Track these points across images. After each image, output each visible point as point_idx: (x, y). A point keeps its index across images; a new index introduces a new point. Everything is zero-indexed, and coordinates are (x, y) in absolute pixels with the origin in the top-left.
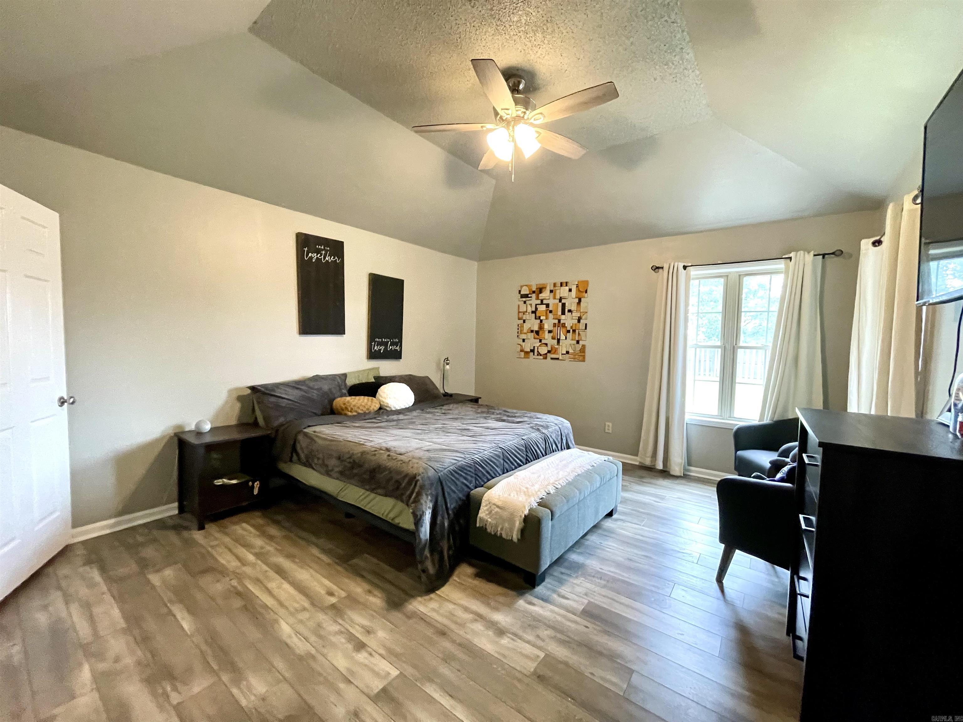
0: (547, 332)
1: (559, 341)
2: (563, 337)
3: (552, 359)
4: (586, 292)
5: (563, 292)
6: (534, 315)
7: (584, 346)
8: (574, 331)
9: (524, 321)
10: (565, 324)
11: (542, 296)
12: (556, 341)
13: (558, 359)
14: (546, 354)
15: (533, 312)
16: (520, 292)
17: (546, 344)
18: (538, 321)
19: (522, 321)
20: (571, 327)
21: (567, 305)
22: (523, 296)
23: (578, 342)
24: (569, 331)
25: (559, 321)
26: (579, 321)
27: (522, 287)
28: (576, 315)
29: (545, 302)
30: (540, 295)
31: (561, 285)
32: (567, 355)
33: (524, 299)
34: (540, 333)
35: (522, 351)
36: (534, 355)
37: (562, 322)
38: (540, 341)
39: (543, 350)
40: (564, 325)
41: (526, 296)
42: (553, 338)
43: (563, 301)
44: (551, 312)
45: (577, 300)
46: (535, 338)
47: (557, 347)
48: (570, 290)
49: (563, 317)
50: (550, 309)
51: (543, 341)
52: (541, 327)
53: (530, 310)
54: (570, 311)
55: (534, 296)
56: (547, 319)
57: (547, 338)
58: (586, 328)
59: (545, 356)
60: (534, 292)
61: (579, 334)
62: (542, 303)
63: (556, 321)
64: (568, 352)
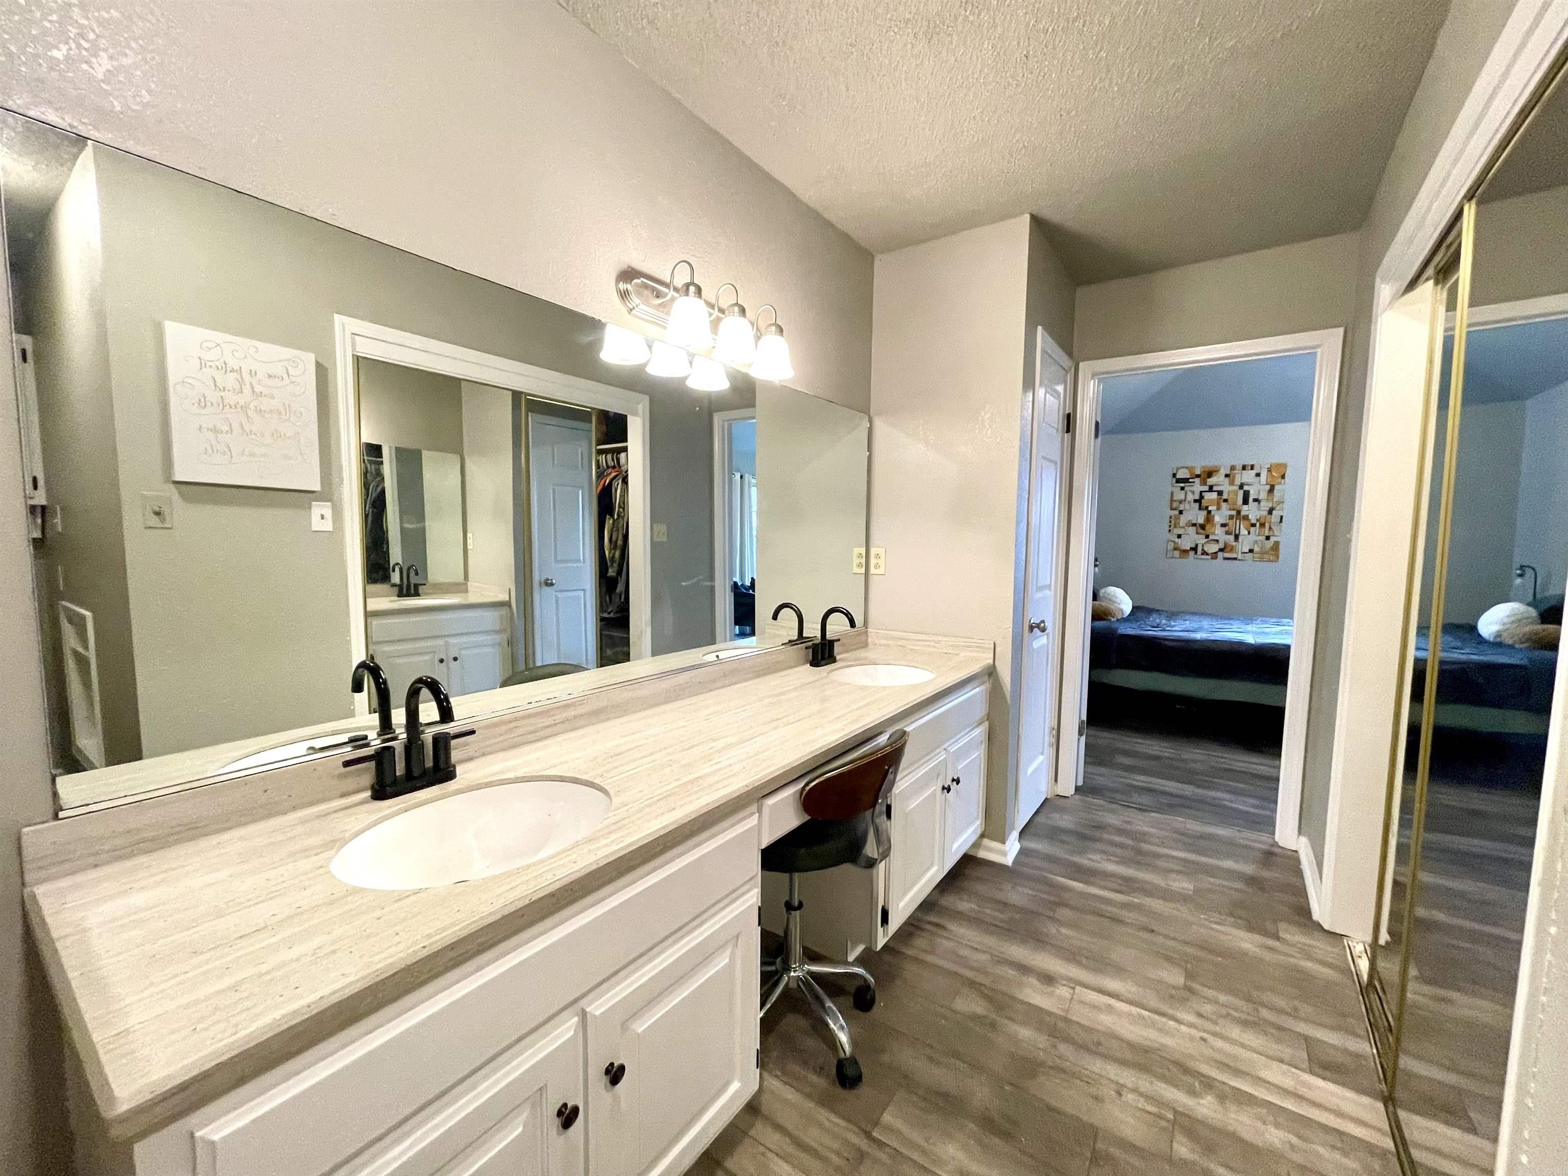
0: (1218, 526)
1: (1237, 537)
2: (1244, 532)
3: (1225, 559)
4: (1283, 477)
5: (1248, 476)
6: (1197, 505)
7: (1277, 544)
8: (1262, 525)
9: (1181, 512)
10: (1247, 516)
11: (1210, 481)
12: (1232, 538)
13: (1235, 559)
14: (1216, 553)
15: (1195, 501)
16: (1174, 475)
17: (1217, 541)
18: (1205, 512)
19: (1177, 512)
20: (1258, 520)
21: (1251, 492)
22: (1178, 481)
23: (1268, 538)
24: (1253, 525)
25: (1239, 512)
26: (1270, 512)
27: (1178, 469)
28: (1265, 506)
29: (1215, 488)
30: (1209, 480)
31: (1244, 468)
32: (1251, 554)
33: (1182, 485)
34: (1208, 527)
35: (1175, 549)
36: (1196, 553)
37: (1243, 513)
38: (1207, 537)
39: (1212, 548)
40: (1246, 518)
41: (1185, 481)
42: (1228, 533)
43: (1246, 488)
44: (1226, 501)
45: (1268, 487)
46: (1197, 533)
47: (1234, 544)
48: (1258, 475)
49: (1245, 507)
50: (1225, 496)
51: (1211, 537)
52: (1209, 518)
53: (1190, 497)
54: (1255, 500)
55: (1197, 480)
56: (1218, 509)
57: (1219, 533)
58: (1281, 521)
59: (1214, 556)
60: (1198, 476)
61: (1270, 528)
62: (1211, 489)
63: (1234, 513)
64: (1251, 551)
